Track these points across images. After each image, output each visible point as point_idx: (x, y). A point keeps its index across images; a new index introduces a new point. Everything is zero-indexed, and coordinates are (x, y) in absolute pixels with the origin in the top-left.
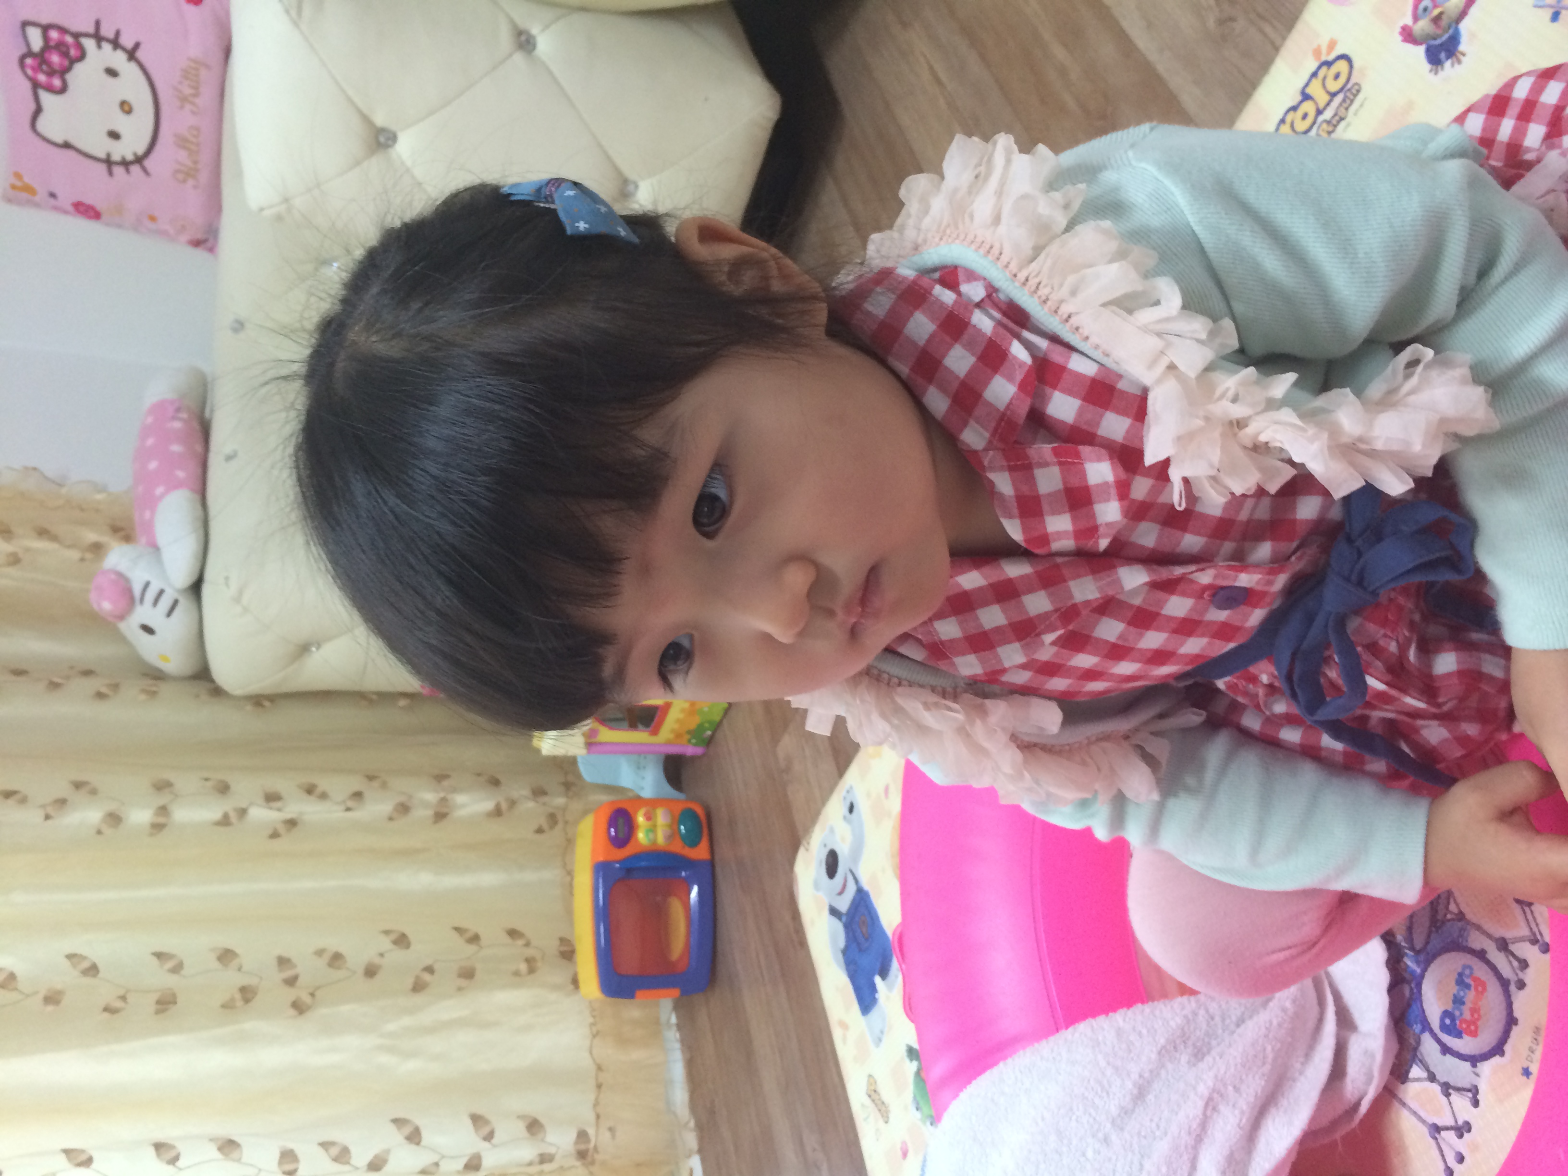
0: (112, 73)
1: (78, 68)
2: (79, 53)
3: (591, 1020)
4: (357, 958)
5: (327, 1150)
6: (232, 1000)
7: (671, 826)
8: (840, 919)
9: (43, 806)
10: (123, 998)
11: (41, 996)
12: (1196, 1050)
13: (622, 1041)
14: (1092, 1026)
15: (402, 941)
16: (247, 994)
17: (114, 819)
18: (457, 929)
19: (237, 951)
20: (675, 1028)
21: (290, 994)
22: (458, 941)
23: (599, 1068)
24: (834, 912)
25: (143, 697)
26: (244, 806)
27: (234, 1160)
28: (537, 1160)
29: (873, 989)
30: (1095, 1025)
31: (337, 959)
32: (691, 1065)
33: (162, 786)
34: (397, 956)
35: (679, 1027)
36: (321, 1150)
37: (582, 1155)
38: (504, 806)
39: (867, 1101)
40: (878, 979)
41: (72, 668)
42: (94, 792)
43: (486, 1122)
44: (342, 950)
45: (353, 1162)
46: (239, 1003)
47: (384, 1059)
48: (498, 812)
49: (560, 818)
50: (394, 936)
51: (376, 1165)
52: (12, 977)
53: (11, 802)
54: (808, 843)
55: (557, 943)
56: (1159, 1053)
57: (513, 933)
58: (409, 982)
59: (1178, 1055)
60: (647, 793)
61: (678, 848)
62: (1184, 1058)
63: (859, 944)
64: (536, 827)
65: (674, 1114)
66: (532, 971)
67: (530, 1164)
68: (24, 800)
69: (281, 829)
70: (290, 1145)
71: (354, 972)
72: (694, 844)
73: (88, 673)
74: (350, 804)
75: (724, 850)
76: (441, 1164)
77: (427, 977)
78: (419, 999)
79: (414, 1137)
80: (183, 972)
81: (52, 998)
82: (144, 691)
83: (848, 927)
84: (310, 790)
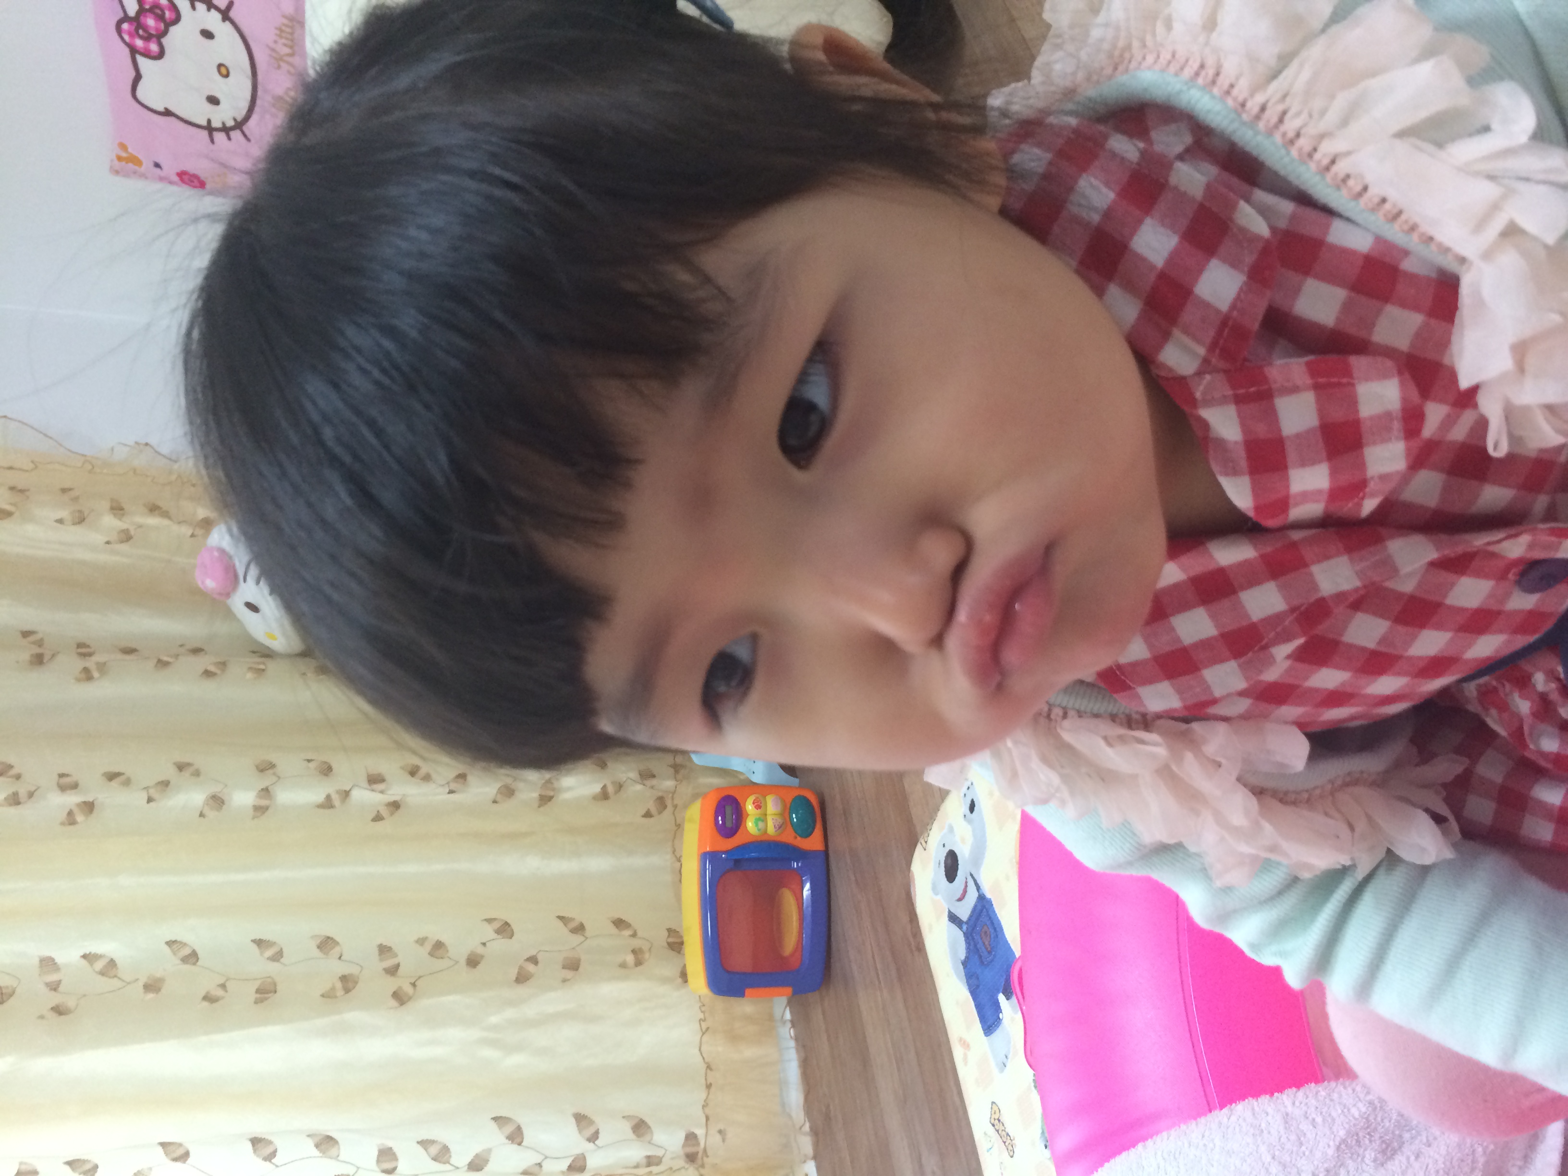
0: (208, 35)
1: (173, 29)
2: (174, 16)
3: (701, 1016)
4: (459, 949)
5: (426, 1150)
6: (333, 989)
7: (782, 815)
8: (961, 928)
9: (146, 788)
10: (223, 986)
11: (141, 984)
12: (1384, 1146)
13: (734, 1038)
14: (1253, 1109)
15: (505, 930)
16: (348, 982)
17: (217, 801)
18: (561, 918)
19: (337, 939)
20: (789, 1025)
21: (392, 984)
22: (562, 931)
23: (709, 1067)
24: (953, 918)
25: (249, 675)
26: (348, 789)
27: (331, 1158)
28: (644, 1161)
29: (997, 1008)
30: (1256, 1108)
31: (439, 947)
32: (806, 1065)
33: (266, 767)
34: (499, 945)
35: (793, 1024)
36: (420, 1149)
37: (691, 1158)
38: (610, 789)
39: (991, 1131)
40: (1001, 998)
41: (181, 646)
42: (197, 773)
43: (591, 1122)
44: (444, 938)
45: (452, 1161)
46: (340, 992)
47: (489, 1053)
48: (604, 795)
49: (669, 803)
50: (497, 925)
51: (477, 1165)
52: (112, 963)
53: (114, 783)
54: (926, 842)
55: (666, 934)
56: (1338, 1148)
57: (619, 923)
58: (513, 973)
59: (1361, 1151)
60: (758, 778)
61: (790, 837)
62: (1369, 1155)
63: (980, 957)
64: (643, 812)
65: (790, 1116)
66: (638, 963)
67: (637, 1166)
68: (127, 783)
69: (384, 812)
70: (390, 1144)
71: (457, 962)
72: (807, 833)
73: (197, 651)
74: (453, 786)
75: (838, 841)
76: (544, 1164)
77: (531, 968)
78: (522, 990)
79: (516, 1136)
80: (282, 960)
81: (153, 986)
82: (250, 669)
83: (968, 936)
84: (413, 772)
